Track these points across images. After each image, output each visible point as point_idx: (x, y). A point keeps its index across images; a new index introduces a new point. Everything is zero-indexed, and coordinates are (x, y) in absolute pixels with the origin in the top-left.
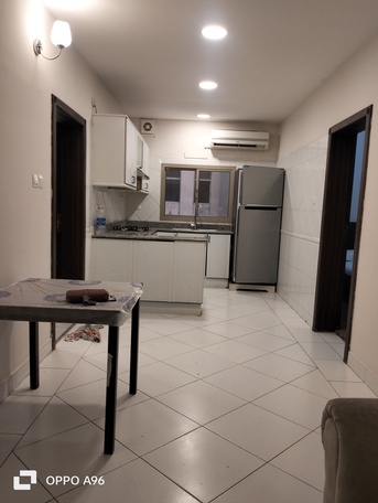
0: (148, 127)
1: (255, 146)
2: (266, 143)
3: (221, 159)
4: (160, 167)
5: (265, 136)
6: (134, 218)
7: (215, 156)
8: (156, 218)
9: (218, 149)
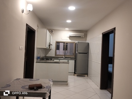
0: (52, 31)
1: (80, 37)
2: (83, 36)
3: (71, 40)
4: (55, 42)
7: (70, 39)
8: (54, 56)
9: (71, 37)
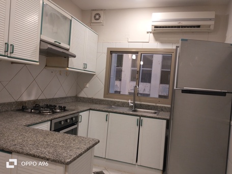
0: (97, 17)
1: (199, 26)
2: (212, 23)
3: (162, 42)
4: (106, 51)
5: (211, 15)
6: (82, 94)
8: (101, 96)
